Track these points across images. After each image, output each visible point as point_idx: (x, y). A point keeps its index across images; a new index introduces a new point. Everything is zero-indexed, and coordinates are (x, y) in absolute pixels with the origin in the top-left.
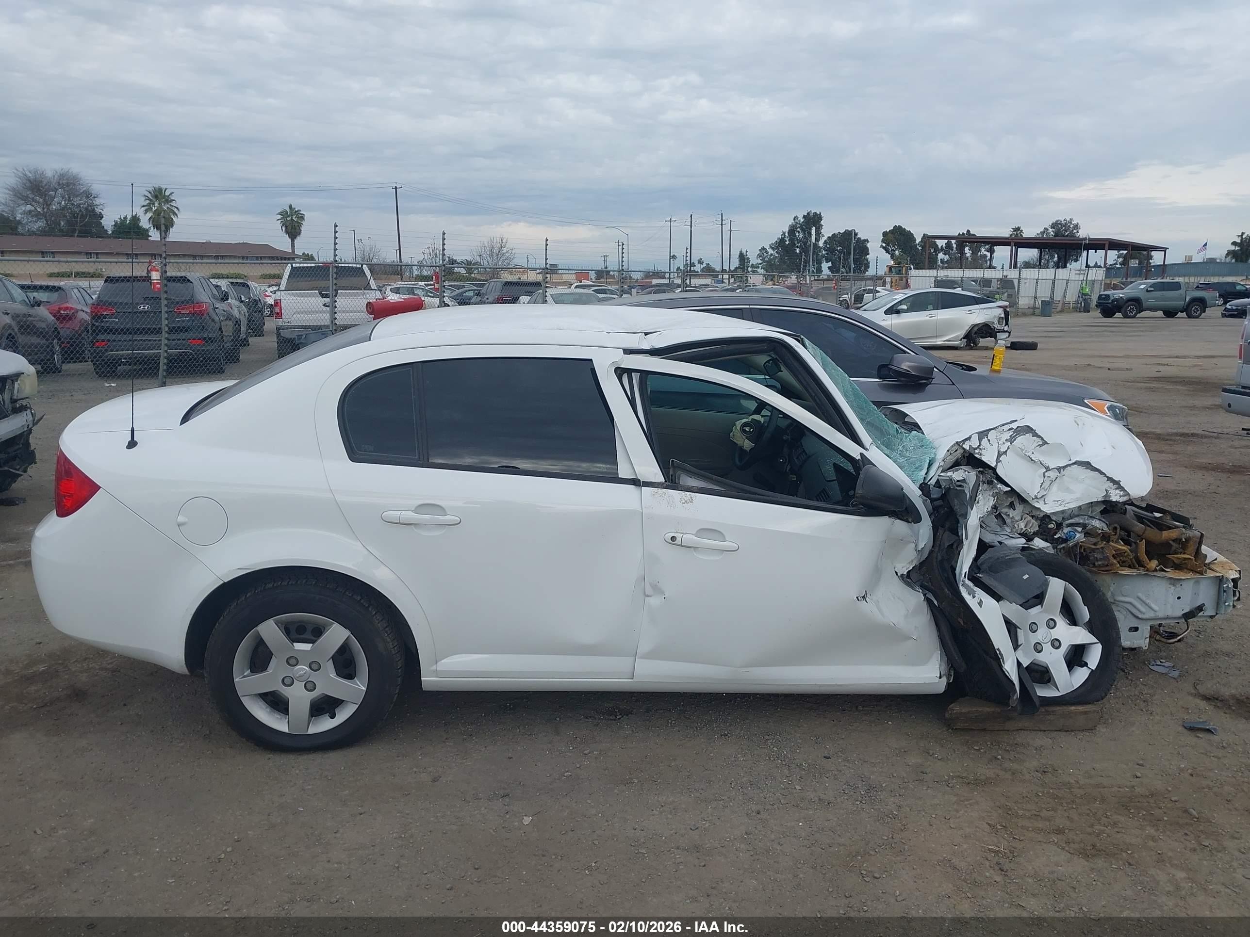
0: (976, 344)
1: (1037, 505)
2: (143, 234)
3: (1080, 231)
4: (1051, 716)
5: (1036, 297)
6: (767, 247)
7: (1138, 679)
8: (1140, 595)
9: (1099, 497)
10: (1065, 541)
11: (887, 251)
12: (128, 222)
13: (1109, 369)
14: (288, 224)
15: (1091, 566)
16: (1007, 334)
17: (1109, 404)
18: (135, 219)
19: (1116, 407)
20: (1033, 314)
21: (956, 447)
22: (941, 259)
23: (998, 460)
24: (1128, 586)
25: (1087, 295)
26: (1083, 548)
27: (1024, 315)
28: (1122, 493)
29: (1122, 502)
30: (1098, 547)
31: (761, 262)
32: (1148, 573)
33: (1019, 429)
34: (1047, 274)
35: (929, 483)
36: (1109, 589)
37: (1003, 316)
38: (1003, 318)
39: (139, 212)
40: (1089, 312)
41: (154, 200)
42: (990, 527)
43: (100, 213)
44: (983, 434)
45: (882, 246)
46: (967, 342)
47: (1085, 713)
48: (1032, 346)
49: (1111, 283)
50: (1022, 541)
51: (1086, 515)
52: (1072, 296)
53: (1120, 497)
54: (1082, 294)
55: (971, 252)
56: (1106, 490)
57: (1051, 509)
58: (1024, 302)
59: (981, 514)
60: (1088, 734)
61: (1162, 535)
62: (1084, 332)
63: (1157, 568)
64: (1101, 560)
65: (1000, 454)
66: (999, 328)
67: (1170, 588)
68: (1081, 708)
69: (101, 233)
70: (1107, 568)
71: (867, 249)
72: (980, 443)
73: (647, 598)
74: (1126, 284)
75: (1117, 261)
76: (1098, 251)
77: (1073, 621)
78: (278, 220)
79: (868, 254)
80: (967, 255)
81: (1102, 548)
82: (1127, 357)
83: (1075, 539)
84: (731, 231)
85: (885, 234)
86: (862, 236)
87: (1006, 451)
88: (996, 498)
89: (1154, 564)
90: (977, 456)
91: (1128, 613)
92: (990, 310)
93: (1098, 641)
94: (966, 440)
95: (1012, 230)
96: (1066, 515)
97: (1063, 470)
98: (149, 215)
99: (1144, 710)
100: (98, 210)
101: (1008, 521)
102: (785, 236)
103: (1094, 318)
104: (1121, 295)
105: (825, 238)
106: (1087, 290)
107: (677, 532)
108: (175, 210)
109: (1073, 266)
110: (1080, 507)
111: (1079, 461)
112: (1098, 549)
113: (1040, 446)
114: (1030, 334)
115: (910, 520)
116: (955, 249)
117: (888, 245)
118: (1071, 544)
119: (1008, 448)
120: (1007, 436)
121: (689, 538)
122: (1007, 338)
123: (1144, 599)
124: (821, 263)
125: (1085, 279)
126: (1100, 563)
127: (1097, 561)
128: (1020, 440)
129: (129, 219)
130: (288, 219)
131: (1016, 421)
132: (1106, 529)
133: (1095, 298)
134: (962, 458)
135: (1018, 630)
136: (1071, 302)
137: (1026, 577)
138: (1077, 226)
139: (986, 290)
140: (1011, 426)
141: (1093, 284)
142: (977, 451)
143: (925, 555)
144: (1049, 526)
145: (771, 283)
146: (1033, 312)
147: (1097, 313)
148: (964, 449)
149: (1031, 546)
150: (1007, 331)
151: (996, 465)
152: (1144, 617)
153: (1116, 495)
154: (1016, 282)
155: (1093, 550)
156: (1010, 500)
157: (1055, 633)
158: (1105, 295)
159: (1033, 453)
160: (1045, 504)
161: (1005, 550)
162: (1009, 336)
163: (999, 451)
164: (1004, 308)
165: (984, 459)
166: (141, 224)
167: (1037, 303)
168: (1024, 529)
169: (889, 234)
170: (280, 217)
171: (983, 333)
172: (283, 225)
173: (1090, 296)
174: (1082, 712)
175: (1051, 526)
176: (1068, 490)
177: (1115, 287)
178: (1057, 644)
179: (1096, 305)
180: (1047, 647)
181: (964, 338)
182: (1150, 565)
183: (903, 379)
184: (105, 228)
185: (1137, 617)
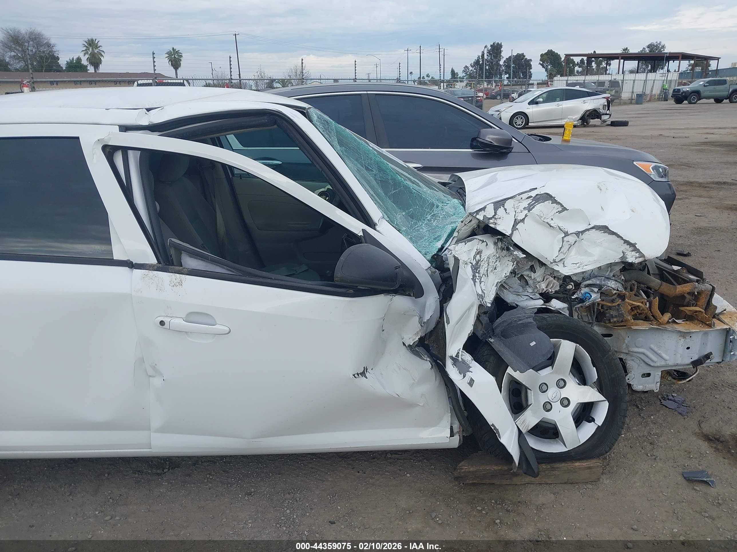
0: (587, 123)
1: (556, 268)
2: (84, 69)
3: (665, 49)
4: (556, 472)
5: (633, 92)
6: (469, 65)
7: (649, 417)
8: (652, 346)
9: (615, 257)
10: (582, 301)
11: (543, 67)
12: (74, 62)
13: (674, 137)
14: (173, 60)
15: (607, 322)
16: (608, 116)
17: (654, 164)
18: (79, 59)
19: (660, 167)
20: (631, 103)
21: (470, 218)
22: (577, 71)
23: (514, 228)
24: (640, 339)
25: (667, 89)
26: (600, 305)
27: (625, 104)
28: (637, 255)
29: (638, 263)
30: (614, 305)
31: (465, 75)
32: (661, 328)
33: (538, 197)
34: (641, 76)
35: (442, 255)
36: (624, 342)
37: (606, 104)
38: (606, 105)
39: (81, 55)
40: (667, 101)
41: (89, 47)
42: (512, 288)
43: (57, 56)
44: (499, 204)
45: (540, 63)
46: (581, 122)
47: (589, 468)
48: (625, 124)
49: (682, 82)
50: (539, 303)
51: (603, 277)
52: (657, 91)
53: (636, 258)
54: (664, 89)
55: (596, 65)
56: (623, 252)
57: (570, 271)
58: (625, 95)
59: (499, 280)
60: (590, 487)
61: (676, 289)
62: (663, 113)
63: (670, 321)
64: (616, 316)
65: (516, 222)
66: (603, 112)
67: (680, 340)
68: (585, 464)
69: (59, 70)
70: (623, 324)
71: (531, 65)
72: (495, 214)
73: (151, 379)
74: (691, 82)
75: (688, 68)
76: (675, 61)
77: (583, 381)
78: (166, 57)
79: (531, 69)
80: (593, 67)
81: (619, 305)
82: (688, 129)
83: (591, 300)
84: (444, 56)
85: (542, 55)
86: (528, 57)
87: (524, 219)
88: (515, 263)
89: (667, 316)
90: (491, 225)
91: (641, 361)
92: (598, 100)
93: (605, 399)
94: (480, 210)
95: (623, 50)
96: (586, 275)
97: (582, 235)
98: (87, 56)
99: (649, 455)
100: (56, 55)
101: (530, 282)
102: (479, 58)
103: (670, 104)
104: (688, 89)
105: (504, 59)
106: (667, 87)
107: (167, 316)
108: (103, 54)
109: (660, 72)
110: (599, 268)
111: (597, 226)
112: (615, 306)
113: (560, 212)
114: (626, 116)
115: (412, 294)
116: (586, 64)
117: (543, 62)
118: (587, 303)
119: (526, 216)
120: (525, 204)
121: (178, 322)
122: (608, 118)
123: (655, 349)
124: (502, 75)
125: (666, 79)
126: (615, 320)
127: (613, 317)
128: (539, 208)
129: (75, 60)
130: (172, 57)
131: (536, 188)
132: (621, 288)
133: (671, 91)
134: (477, 228)
135: (529, 391)
136: (657, 95)
137: (533, 344)
138: (664, 46)
139: (601, 89)
140: (530, 194)
141: (671, 82)
142: (491, 221)
143: (432, 326)
144: (568, 287)
145: (469, 88)
146: (631, 101)
147: (672, 101)
148: (478, 219)
149: (548, 307)
150: (608, 114)
151: (512, 234)
152: (655, 365)
153: (632, 257)
154: (620, 82)
155: (610, 308)
156: (530, 264)
157: (565, 393)
158: (677, 89)
159: (552, 219)
160: (564, 266)
161: (520, 314)
162: (610, 117)
163: (516, 220)
164: (607, 98)
165: (499, 228)
166: (82, 63)
167: (633, 96)
168: (545, 289)
169: (545, 56)
170: (167, 55)
171: (592, 116)
172: (170, 60)
173: (669, 90)
174: (586, 468)
175: (570, 287)
176: (586, 253)
177: (685, 84)
178: (566, 402)
179: (672, 96)
180: (557, 406)
181: (580, 119)
182: (662, 319)
183: (488, 149)
184: (61, 65)
185: (649, 365)
